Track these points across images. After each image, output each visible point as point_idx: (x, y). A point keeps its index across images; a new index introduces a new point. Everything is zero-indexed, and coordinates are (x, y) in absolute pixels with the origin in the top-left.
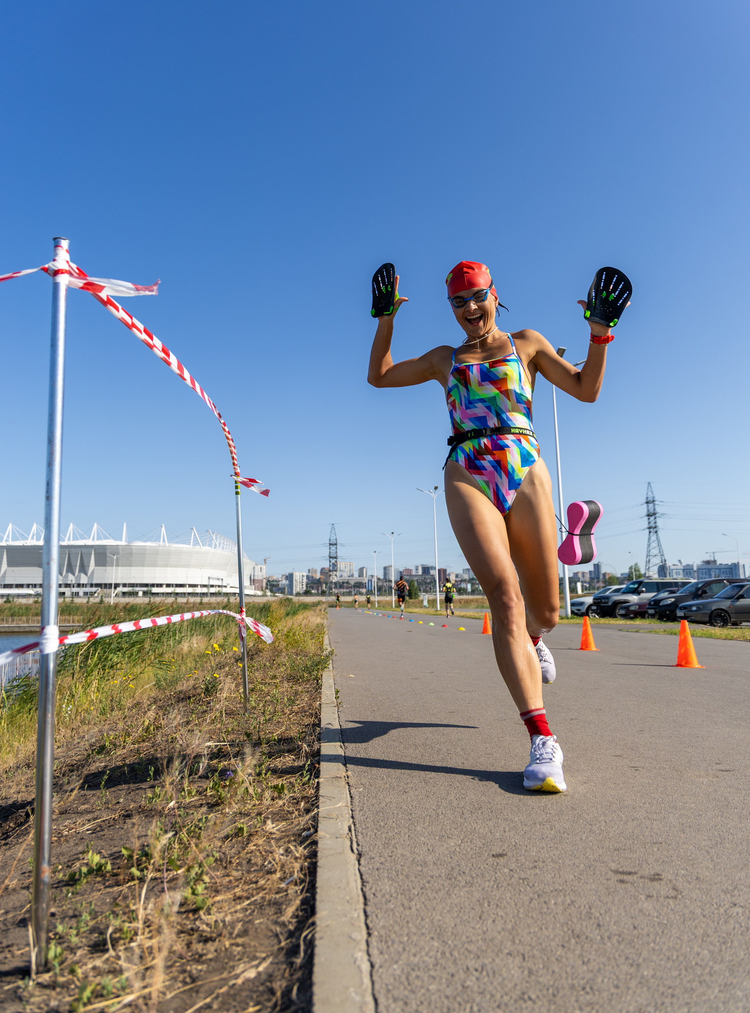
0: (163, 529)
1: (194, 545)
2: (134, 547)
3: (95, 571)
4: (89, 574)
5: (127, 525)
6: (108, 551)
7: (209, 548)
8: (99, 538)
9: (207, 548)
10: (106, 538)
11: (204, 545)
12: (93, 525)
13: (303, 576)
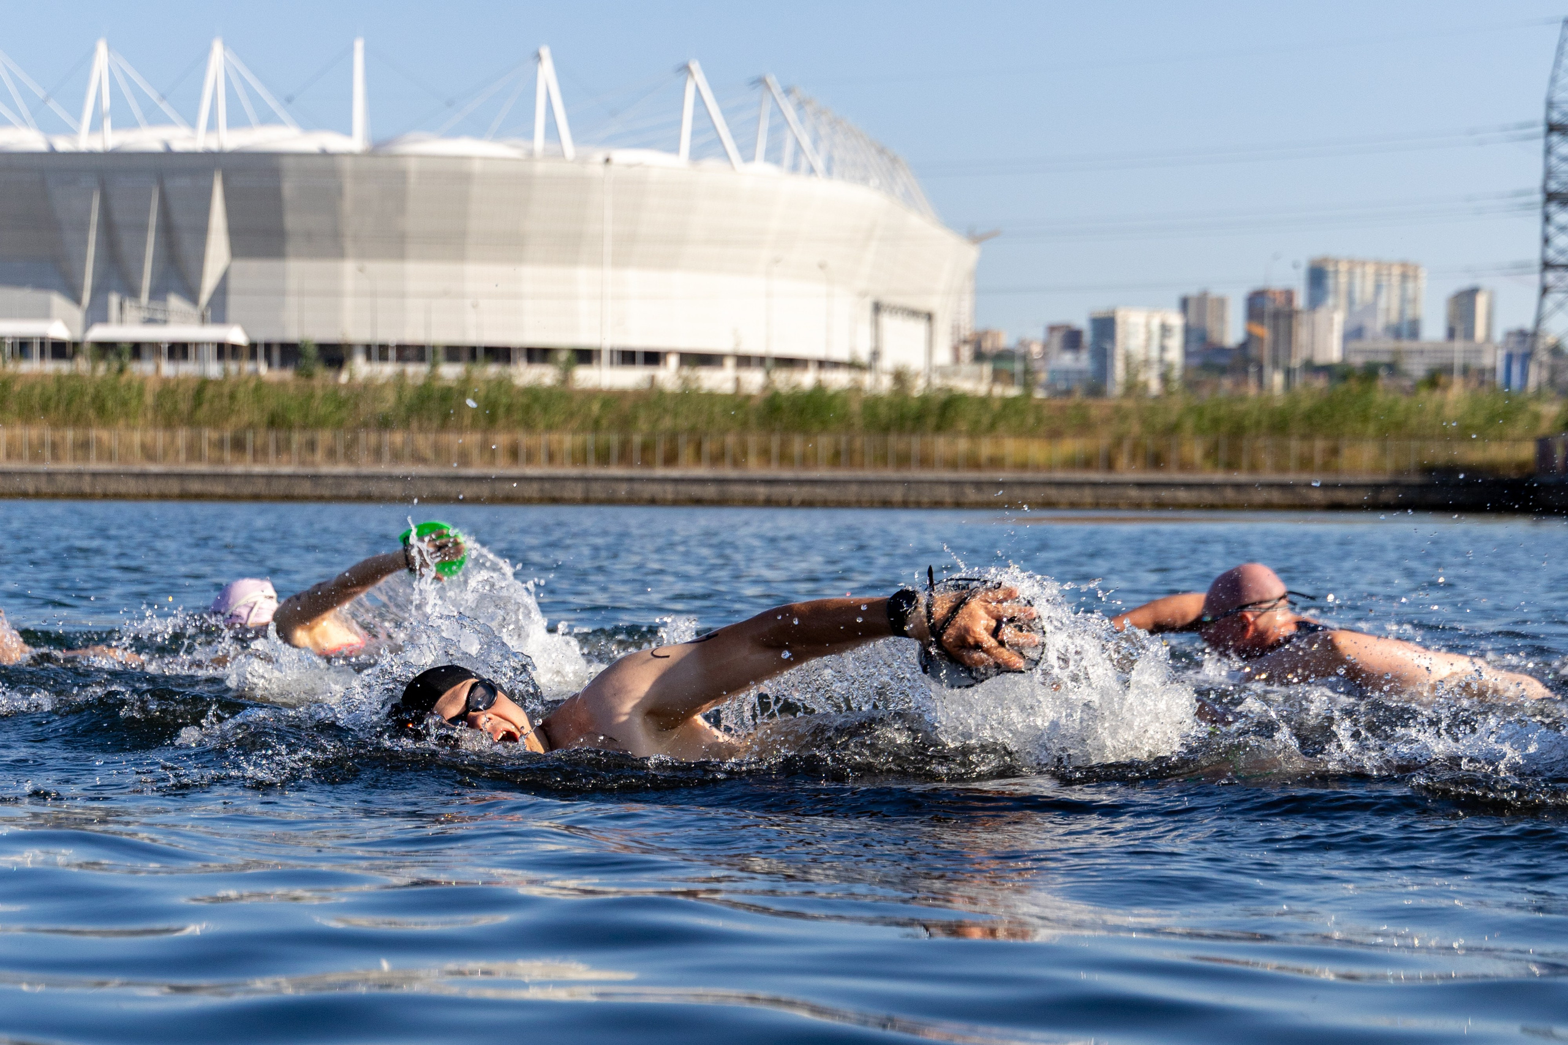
0: (546, 72)
1: (697, 155)
2: (413, 165)
3: (233, 283)
4: (204, 297)
5: (367, 49)
6: (289, 188)
7: (770, 169)
8: (237, 121)
9: (760, 168)
10: (268, 119)
11: (748, 157)
12: (207, 51)
13: (1165, 330)
